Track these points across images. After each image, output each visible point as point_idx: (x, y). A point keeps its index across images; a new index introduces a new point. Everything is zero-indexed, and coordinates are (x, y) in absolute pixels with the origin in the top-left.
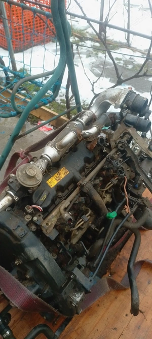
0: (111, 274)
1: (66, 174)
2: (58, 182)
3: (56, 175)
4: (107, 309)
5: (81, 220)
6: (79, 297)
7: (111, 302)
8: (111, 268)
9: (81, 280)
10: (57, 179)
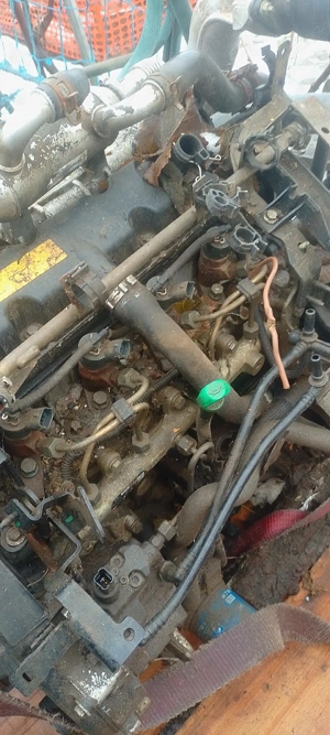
0: (310, 595)
1: (53, 262)
2: (19, 286)
3: (14, 266)
4: (294, 700)
5: (110, 416)
6: (99, 686)
7: (308, 679)
8: (313, 576)
9: (89, 630)
10: (18, 277)
